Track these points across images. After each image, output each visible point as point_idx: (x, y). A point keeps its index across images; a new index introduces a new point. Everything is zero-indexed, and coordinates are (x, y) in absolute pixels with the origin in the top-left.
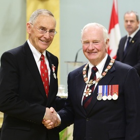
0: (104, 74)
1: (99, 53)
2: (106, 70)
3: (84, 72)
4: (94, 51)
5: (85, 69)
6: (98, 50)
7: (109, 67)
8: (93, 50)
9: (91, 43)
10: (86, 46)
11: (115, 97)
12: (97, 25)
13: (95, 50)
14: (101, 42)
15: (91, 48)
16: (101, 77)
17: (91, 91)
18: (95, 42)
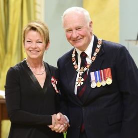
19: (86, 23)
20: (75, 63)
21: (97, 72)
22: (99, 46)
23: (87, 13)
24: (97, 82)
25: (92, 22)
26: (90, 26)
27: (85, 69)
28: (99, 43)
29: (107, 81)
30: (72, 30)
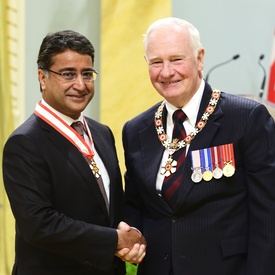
0: (202, 125)
1: (186, 81)
2: (205, 116)
3: (158, 123)
4: (175, 78)
5: (158, 114)
6: (183, 77)
7: (210, 110)
8: (172, 76)
9: (166, 63)
10: (156, 70)
11: (229, 170)
12: (176, 22)
13: (177, 77)
14: (188, 58)
15: (166, 73)
16: (195, 132)
17: (175, 163)
18: (174, 59)
19: (192, 50)
20: (160, 130)
21: (205, 150)
22: (213, 102)
23: (194, 32)
24: (203, 170)
25: (203, 51)
26: (199, 58)
27: (181, 144)
28: (213, 95)
29: (225, 169)
30: (162, 62)
